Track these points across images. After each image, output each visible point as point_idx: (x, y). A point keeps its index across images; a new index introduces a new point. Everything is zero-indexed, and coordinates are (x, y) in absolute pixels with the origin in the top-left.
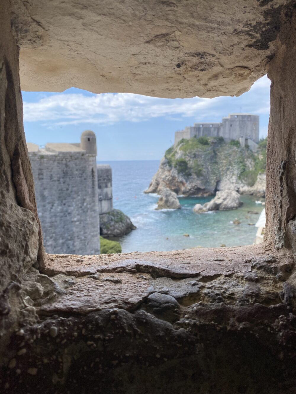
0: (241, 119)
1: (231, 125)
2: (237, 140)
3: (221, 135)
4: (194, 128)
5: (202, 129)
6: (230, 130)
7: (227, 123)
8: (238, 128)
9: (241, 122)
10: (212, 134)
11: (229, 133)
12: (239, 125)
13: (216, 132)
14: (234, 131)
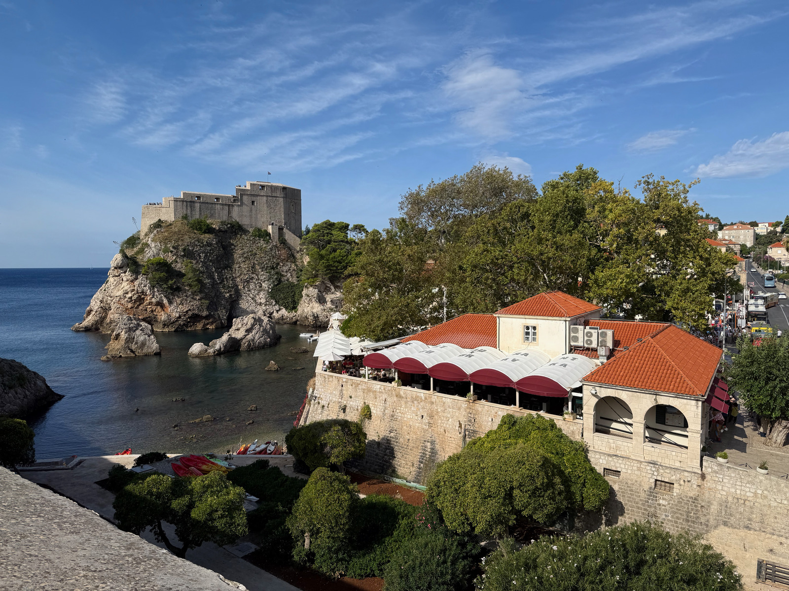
0: (269, 193)
1: (253, 203)
2: (264, 228)
3: (235, 218)
4: (183, 201)
5: (197, 205)
7: (245, 197)
8: (265, 208)
9: (270, 198)
10: (219, 215)
11: (250, 215)
12: (267, 203)
13: (226, 212)
14: (258, 212)
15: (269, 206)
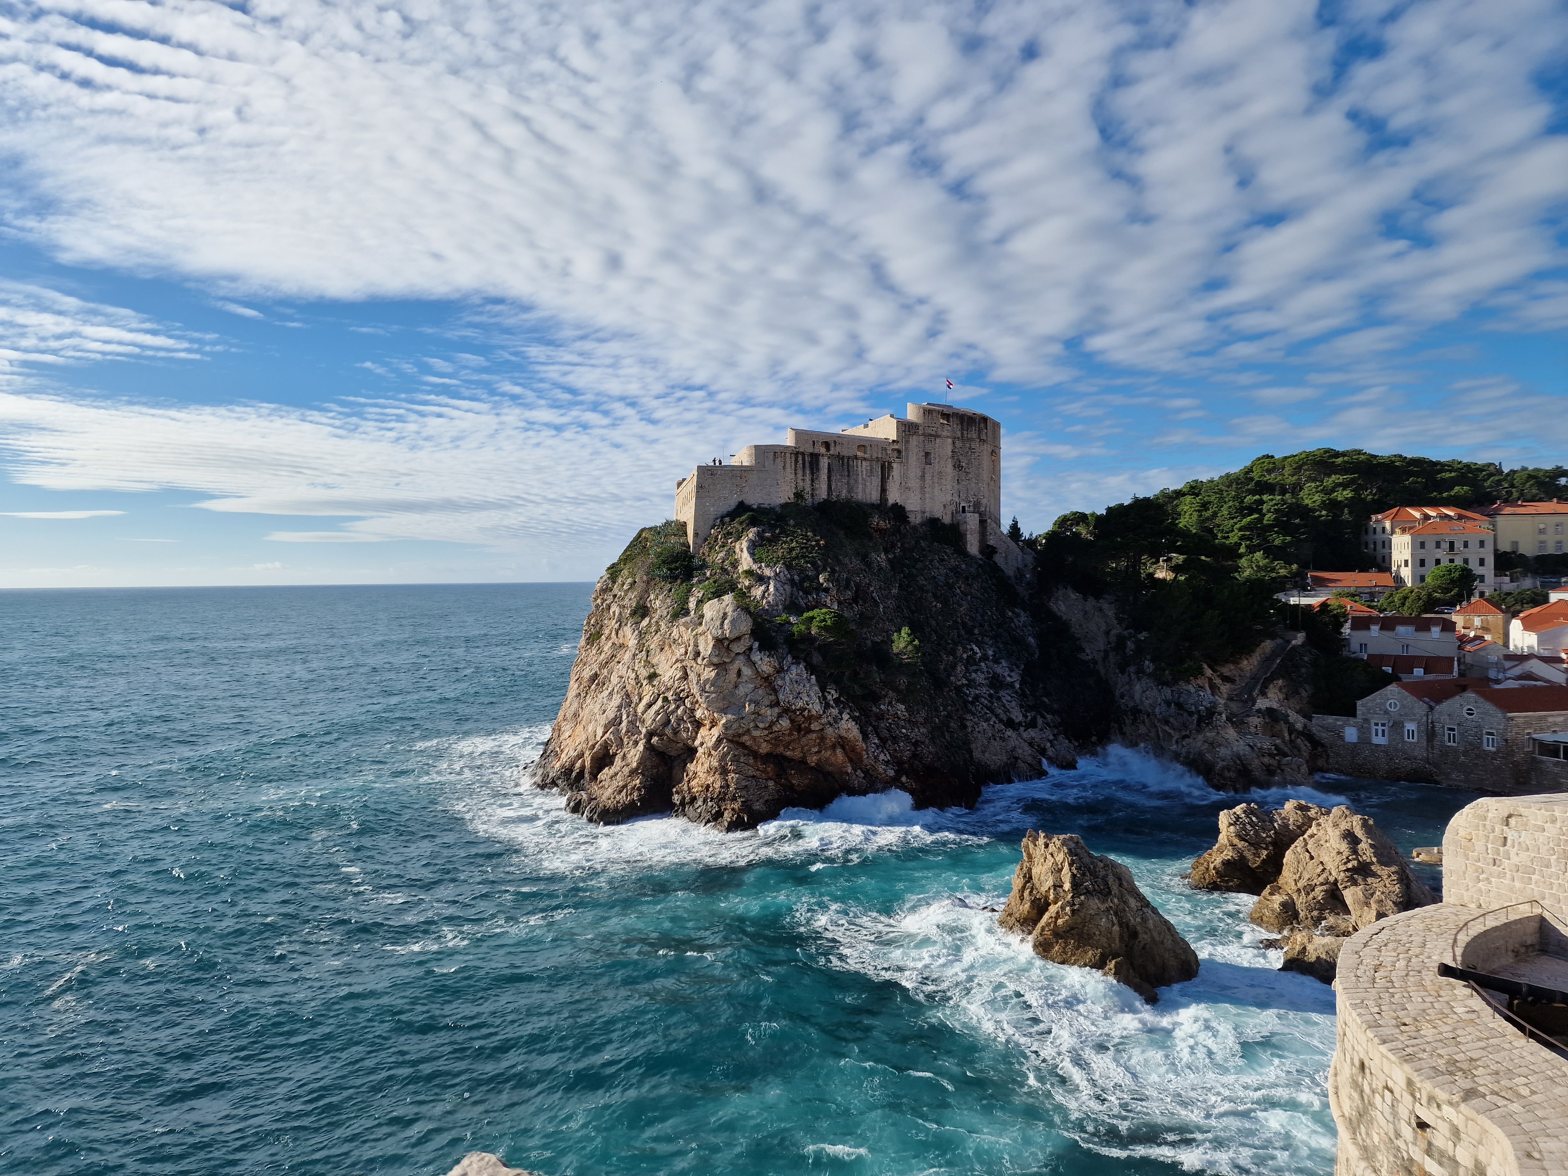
0: (959, 434)
1: (927, 454)
2: (947, 520)
3: (894, 496)
4: (796, 453)
5: (824, 463)
6: (923, 476)
7: (914, 441)
8: (949, 469)
9: (958, 444)
10: (864, 490)
11: (923, 488)
12: (953, 457)
13: (876, 481)
14: (936, 480)
15: (958, 466)
